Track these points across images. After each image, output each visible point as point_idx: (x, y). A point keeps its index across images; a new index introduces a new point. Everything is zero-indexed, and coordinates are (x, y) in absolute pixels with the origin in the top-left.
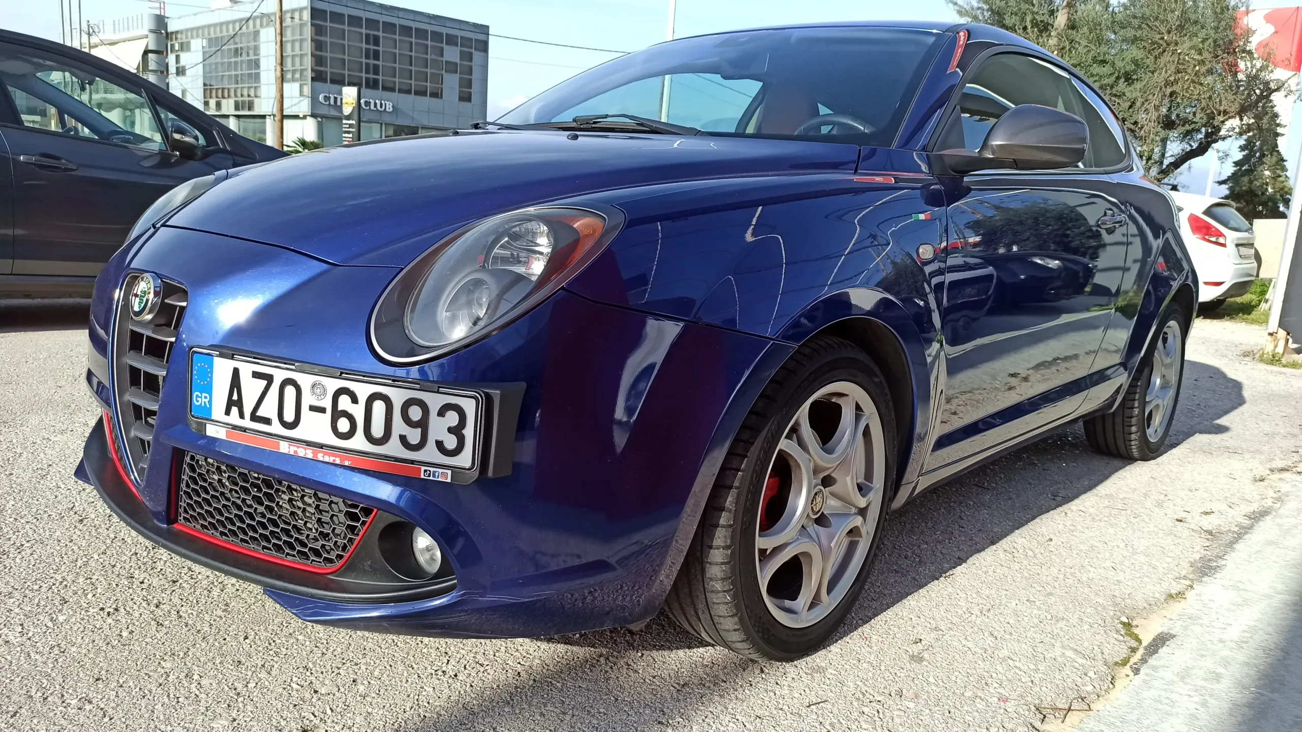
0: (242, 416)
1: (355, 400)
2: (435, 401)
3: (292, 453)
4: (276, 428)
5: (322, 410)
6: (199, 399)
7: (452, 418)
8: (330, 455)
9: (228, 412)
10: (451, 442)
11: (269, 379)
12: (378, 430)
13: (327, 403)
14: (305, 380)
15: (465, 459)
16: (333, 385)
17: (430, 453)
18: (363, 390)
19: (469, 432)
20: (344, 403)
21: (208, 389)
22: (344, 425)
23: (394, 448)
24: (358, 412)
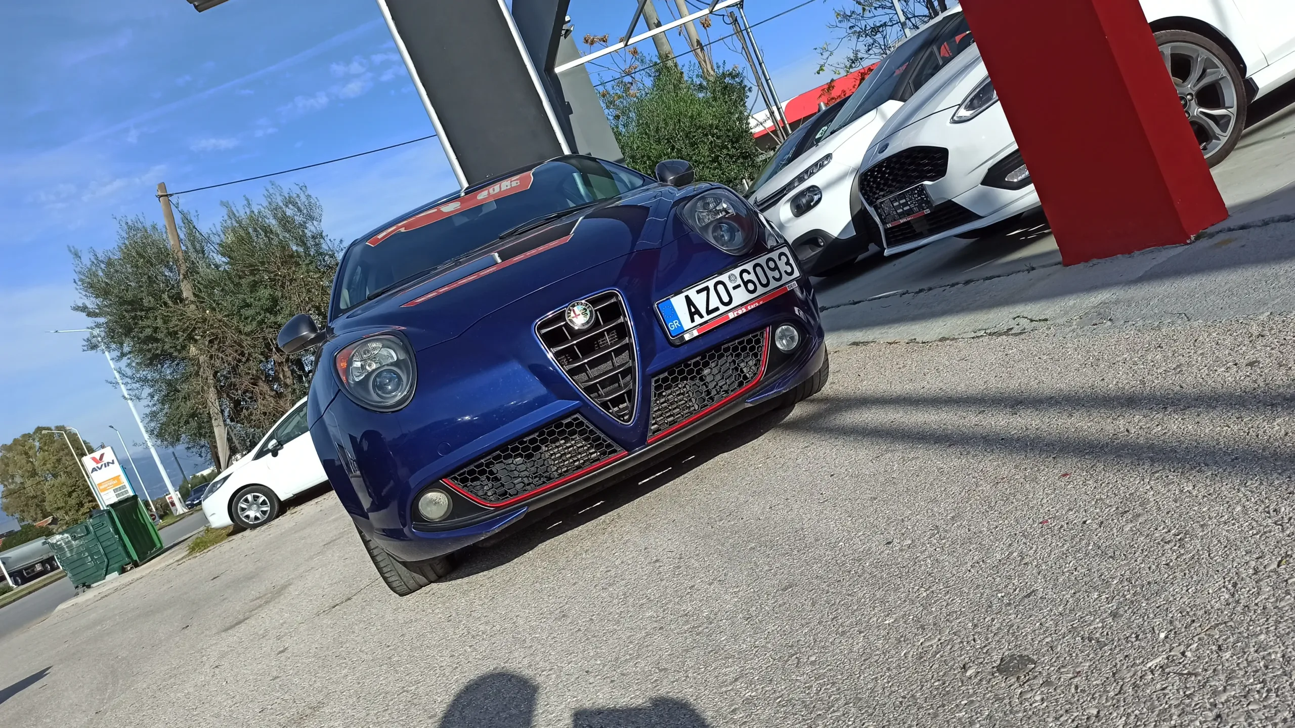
0: (701, 316)
1: (749, 273)
2: (774, 255)
3: (736, 315)
4: (723, 309)
5: (739, 286)
6: (673, 326)
7: (783, 257)
8: (752, 304)
9: (693, 320)
10: (789, 270)
11: (707, 289)
12: (764, 281)
13: (739, 281)
14: (724, 278)
15: (797, 274)
16: (736, 272)
17: (786, 278)
18: (749, 266)
19: (792, 261)
20: (745, 276)
22: (751, 287)
23: (774, 284)
24: (752, 277)
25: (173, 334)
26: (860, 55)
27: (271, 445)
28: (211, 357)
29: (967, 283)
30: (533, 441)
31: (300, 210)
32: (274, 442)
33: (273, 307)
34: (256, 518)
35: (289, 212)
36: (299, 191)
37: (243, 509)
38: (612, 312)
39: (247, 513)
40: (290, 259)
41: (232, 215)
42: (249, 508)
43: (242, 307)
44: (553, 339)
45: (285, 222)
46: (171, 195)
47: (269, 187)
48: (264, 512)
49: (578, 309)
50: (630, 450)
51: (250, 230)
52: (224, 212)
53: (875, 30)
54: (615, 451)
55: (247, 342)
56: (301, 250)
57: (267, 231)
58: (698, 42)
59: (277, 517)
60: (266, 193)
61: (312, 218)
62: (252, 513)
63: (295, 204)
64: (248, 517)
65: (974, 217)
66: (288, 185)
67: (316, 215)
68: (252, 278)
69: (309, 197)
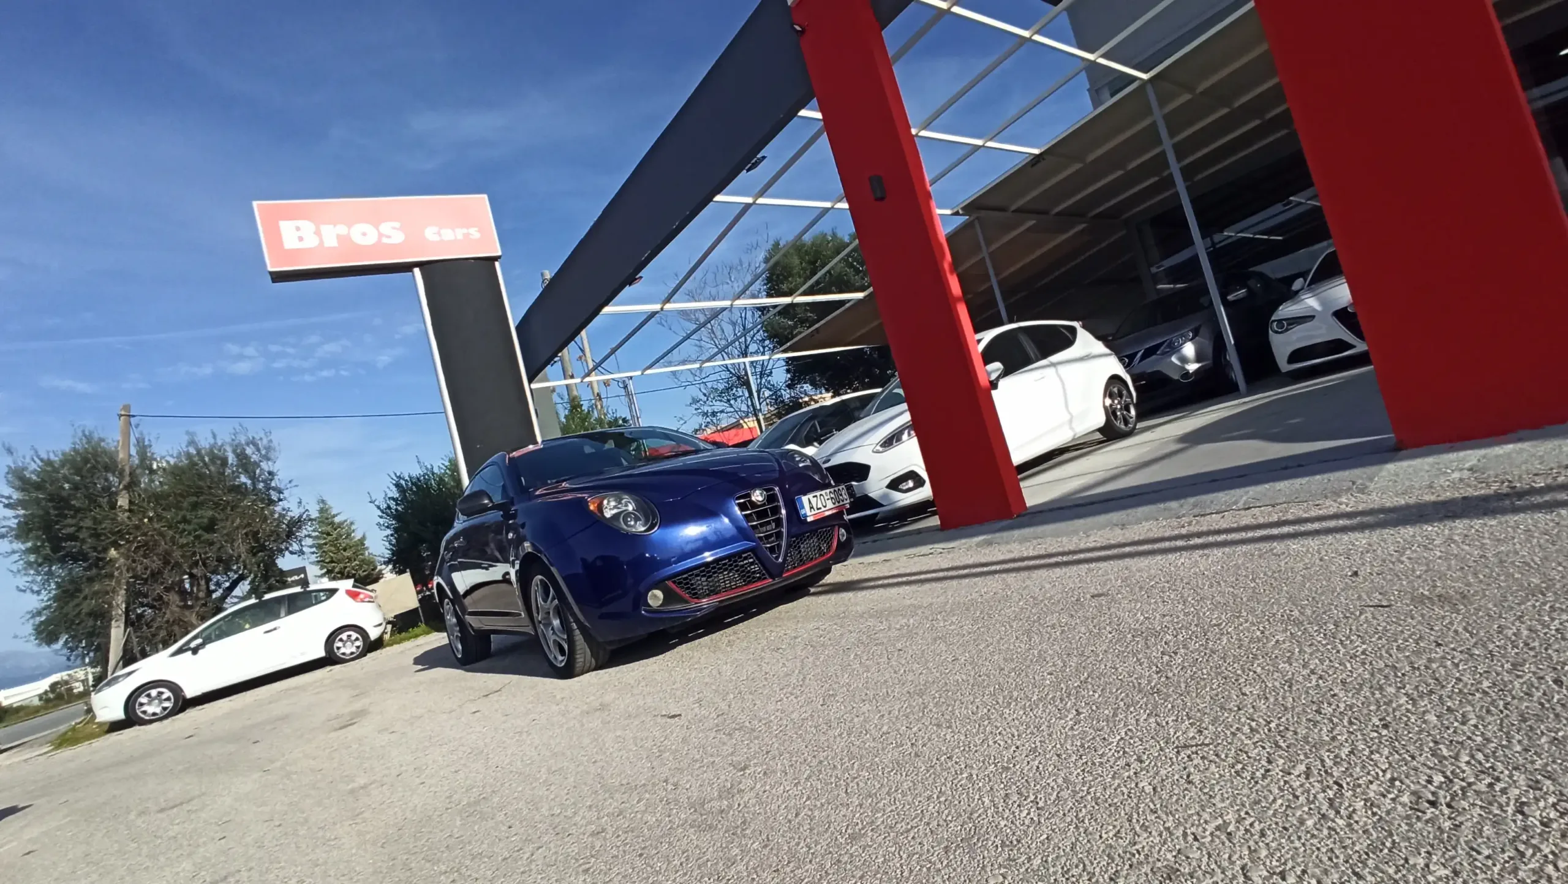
4: (823, 509)
6: (802, 512)
14: (823, 492)
16: (828, 491)
21: (803, 507)
25: (97, 536)
26: (703, 427)
27: (193, 645)
28: (134, 561)
29: (875, 541)
30: (725, 564)
31: (258, 450)
32: (199, 641)
33: (210, 527)
34: (154, 714)
35: (249, 451)
36: (262, 435)
37: (141, 704)
38: (771, 498)
39: (145, 708)
40: (239, 489)
41: (192, 443)
42: (149, 703)
43: (180, 522)
44: (742, 507)
45: (242, 457)
46: (134, 416)
47: (238, 427)
48: (165, 709)
49: (758, 492)
50: (774, 579)
51: (207, 459)
52: (185, 438)
53: (714, 414)
54: (765, 578)
55: (177, 554)
56: (249, 482)
57: (224, 462)
58: (598, 394)
59: (177, 713)
60: (233, 431)
61: (268, 459)
62: (150, 709)
63: (256, 445)
64: (144, 712)
65: (882, 505)
66: (255, 430)
67: (272, 457)
68: (195, 499)
69: (271, 441)
